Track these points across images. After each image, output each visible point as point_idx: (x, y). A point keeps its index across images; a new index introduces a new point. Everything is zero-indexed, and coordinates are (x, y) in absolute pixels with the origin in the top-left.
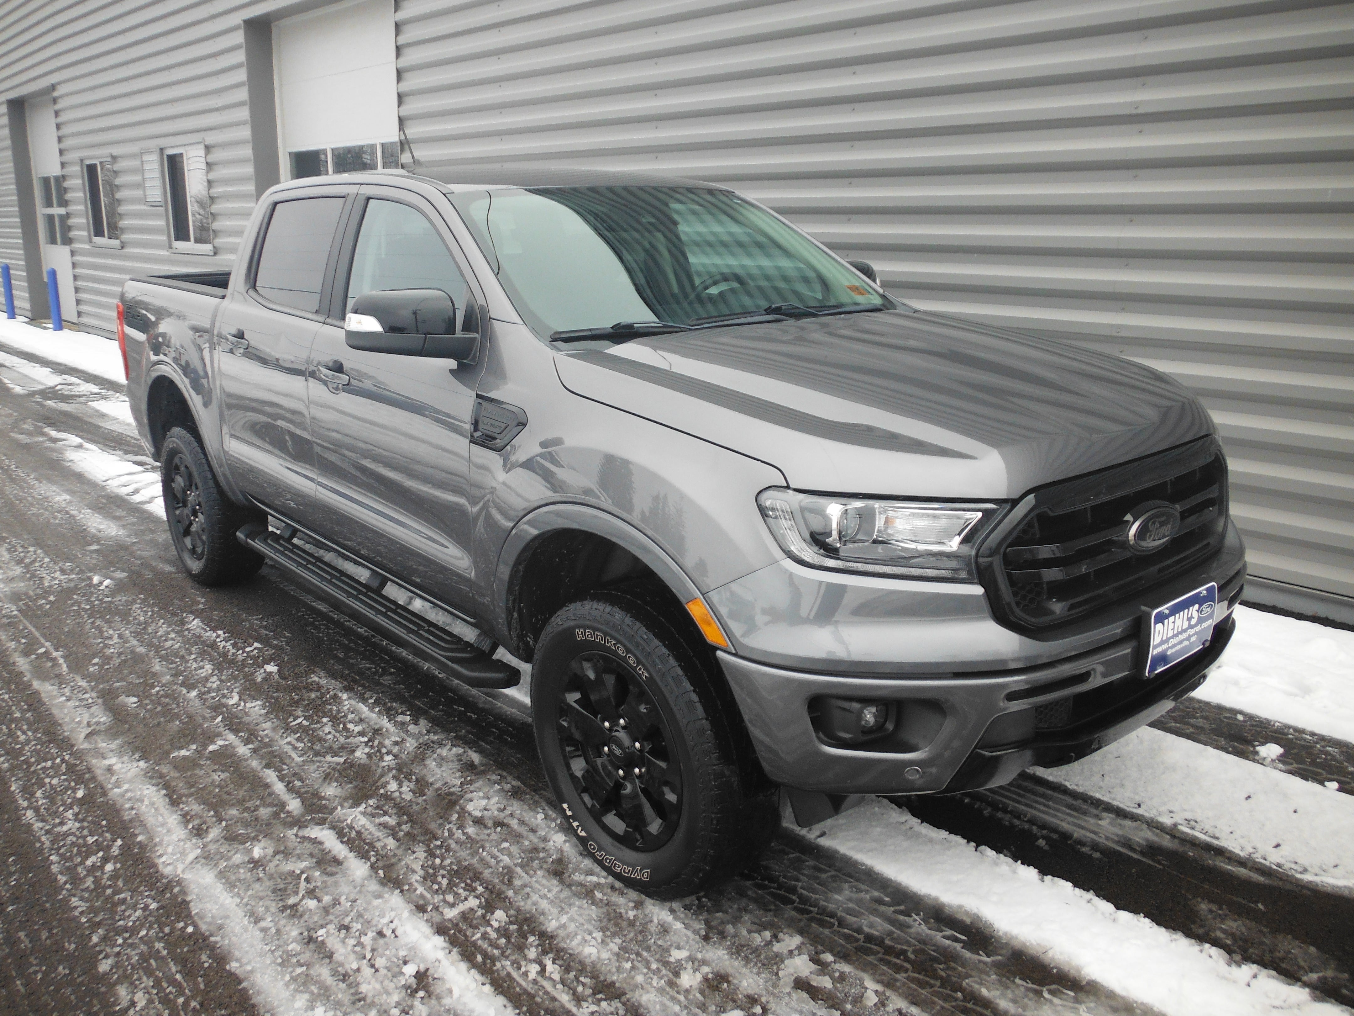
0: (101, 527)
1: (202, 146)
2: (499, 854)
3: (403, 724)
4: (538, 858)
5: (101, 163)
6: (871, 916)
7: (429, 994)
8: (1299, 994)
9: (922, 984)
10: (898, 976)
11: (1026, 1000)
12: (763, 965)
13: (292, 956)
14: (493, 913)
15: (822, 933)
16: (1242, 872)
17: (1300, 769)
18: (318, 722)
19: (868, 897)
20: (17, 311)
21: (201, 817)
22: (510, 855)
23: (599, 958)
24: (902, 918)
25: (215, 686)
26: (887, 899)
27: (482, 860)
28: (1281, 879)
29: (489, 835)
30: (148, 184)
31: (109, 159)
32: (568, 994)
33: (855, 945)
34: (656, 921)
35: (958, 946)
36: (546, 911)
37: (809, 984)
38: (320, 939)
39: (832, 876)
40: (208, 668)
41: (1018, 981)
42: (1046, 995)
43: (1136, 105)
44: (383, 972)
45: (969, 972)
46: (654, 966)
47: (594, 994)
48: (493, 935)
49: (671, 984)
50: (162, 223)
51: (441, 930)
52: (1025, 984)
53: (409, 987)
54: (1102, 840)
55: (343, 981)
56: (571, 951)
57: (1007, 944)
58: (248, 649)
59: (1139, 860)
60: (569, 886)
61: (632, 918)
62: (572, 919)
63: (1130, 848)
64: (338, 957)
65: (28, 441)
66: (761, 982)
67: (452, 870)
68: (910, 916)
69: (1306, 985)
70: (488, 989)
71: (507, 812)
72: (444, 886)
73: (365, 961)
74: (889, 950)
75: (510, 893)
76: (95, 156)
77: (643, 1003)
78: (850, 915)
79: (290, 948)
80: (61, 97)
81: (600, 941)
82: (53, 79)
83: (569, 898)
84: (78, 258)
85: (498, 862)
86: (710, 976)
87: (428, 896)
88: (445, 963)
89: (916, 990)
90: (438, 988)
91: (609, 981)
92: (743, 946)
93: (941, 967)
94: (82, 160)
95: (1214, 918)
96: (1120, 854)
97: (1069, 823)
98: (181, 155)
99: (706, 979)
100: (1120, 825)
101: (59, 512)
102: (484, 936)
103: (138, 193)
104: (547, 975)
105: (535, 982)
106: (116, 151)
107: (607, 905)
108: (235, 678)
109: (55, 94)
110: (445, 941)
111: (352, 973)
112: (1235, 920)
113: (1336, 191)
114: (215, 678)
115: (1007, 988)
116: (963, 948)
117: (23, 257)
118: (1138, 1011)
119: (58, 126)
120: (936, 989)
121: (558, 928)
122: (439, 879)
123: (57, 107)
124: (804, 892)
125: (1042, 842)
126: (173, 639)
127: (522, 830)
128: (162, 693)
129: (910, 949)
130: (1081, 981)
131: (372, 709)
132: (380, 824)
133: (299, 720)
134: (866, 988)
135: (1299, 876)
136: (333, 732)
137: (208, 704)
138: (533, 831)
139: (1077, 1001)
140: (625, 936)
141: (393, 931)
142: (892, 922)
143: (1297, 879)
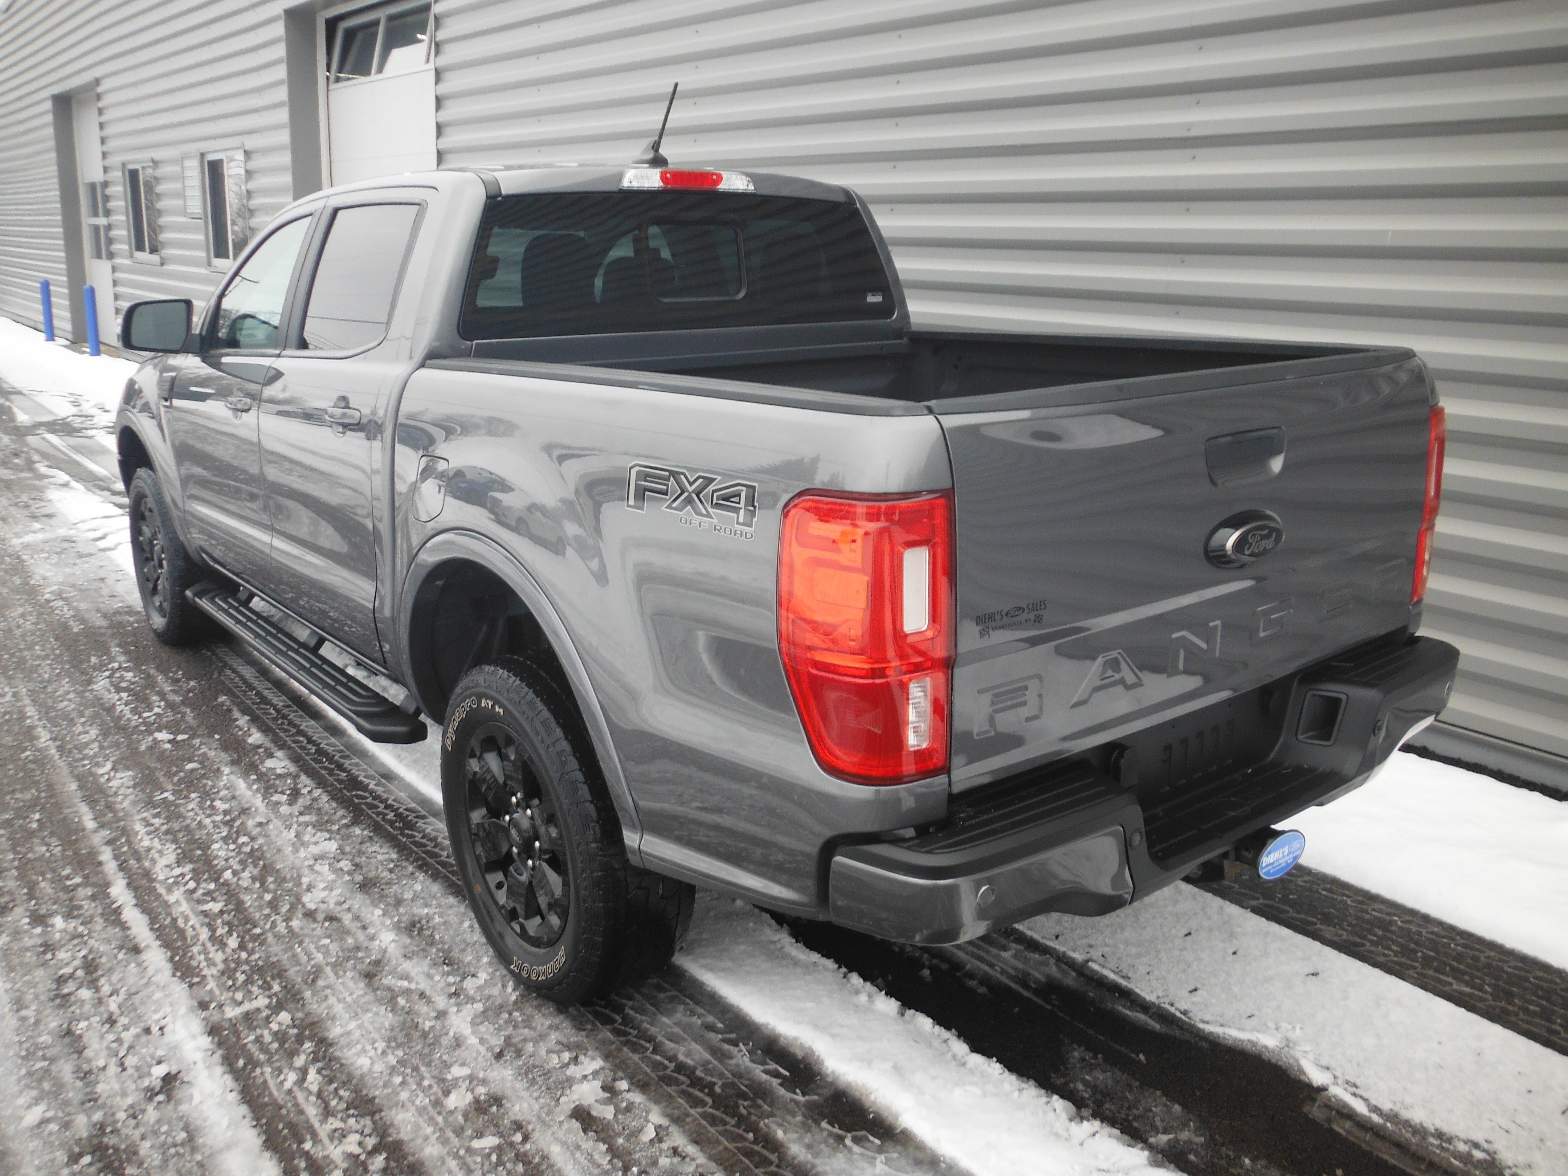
0: (48, 574)
1: (242, 152)
2: (314, 951)
3: (278, 803)
4: (356, 958)
5: (143, 168)
6: (693, 1044)
7: (169, 1098)
8: (1138, 1156)
9: (713, 1121)
10: (692, 1111)
11: (823, 1146)
12: (548, 1089)
13: (39, 1049)
14: (278, 1015)
15: (630, 1058)
16: (1141, 1017)
17: (1266, 905)
18: (186, 797)
19: (699, 1022)
20: (56, 332)
21: (12, 894)
22: (327, 953)
23: (370, 1071)
24: (726, 1047)
25: (91, 753)
26: (720, 1025)
27: (294, 956)
28: (1181, 1028)
29: (314, 929)
30: (188, 193)
31: (151, 164)
32: (319, 1106)
33: (661, 1073)
34: (451, 1034)
35: (775, 1082)
36: (338, 1016)
37: (589, 1114)
38: (78, 1032)
39: (669, 997)
40: (94, 732)
41: (824, 1124)
42: (848, 1142)
43: (1189, 126)
44: (130, 1071)
45: (775, 1111)
46: (426, 1083)
47: (348, 1109)
48: (268, 1038)
49: (437, 1103)
50: (201, 237)
51: (213, 1031)
52: (830, 1128)
53: (153, 1089)
54: (996, 974)
55: (82, 1079)
56: (343, 1061)
57: (832, 1084)
58: (145, 715)
59: (1029, 999)
60: (375, 990)
61: (427, 1029)
62: (360, 1027)
63: (1025, 984)
64: (88, 1053)
65: (13, 477)
66: (536, 1107)
67: (256, 965)
68: (737, 1045)
69: (1150, 1147)
70: (234, 1097)
71: (346, 906)
72: (239, 983)
73: (114, 1059)
74: (696, 1082)
75: (308, 994)
76: (137, 160)
77: (396, 1123)
78: (671, 1040)
79: (41, 1040)
80: (105, 92)
81: (379, 1051)
82: (97, 72)
83: (369, 1003)
84: (119, 275)
85: (310, 959)
86: (482, 1098)
87: (217, 992)
88: (200, 1065)
89: (705, 1127)
90: (179, 1094)
91: (371, 1096)
92: (534, 1067)
93: (746, 1103)
94: (124, 165)
95: (1082, 1068)
96: (1010, 989)
97: (967, 953)
98: (221, 161)
99: (477, 1101)
100: (1026, 958)
101: (10, 556)
102: (258, 1040)
103: (178, 203)
104: (305, 1085)
105: (290, 1091)
106: (157, 155)
107: (408, 1013)
108: (117, 745)
109: (99, 90)
110: (212, 1042)
111: (95, 1071)
112: (1104, 1071)
113: (1396, 233)
114: (97, 744)
115: (809, 1130)
116: (781, 1085)
117: (65, 272)
118: (943, 1165)
119: (102, 126)
120: (728, 1127)
121: (342, 1035)
122: (238, 974)
123: (101, 104)
124: (632, 1013)
125: (926, 973)
126: (70, 700)
127: (353, 926)
128: (31, 758)
129: (720, 1083)
130: (895, 1129)
131: (250, 787)
132: (202, 912)
133: (166, 795)
134: (648, 1121)
135: (1201, 1026)
136: (197, 809)
137: (76, 772)
138: (364, 928)
139: (880, 1150)
140: (410, 1048)
141: (161, 1029)
142: (714, 1051)
143: (1199, 1029)
